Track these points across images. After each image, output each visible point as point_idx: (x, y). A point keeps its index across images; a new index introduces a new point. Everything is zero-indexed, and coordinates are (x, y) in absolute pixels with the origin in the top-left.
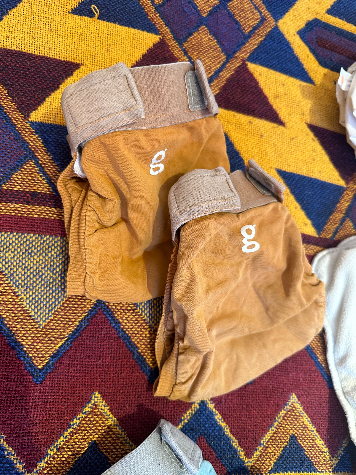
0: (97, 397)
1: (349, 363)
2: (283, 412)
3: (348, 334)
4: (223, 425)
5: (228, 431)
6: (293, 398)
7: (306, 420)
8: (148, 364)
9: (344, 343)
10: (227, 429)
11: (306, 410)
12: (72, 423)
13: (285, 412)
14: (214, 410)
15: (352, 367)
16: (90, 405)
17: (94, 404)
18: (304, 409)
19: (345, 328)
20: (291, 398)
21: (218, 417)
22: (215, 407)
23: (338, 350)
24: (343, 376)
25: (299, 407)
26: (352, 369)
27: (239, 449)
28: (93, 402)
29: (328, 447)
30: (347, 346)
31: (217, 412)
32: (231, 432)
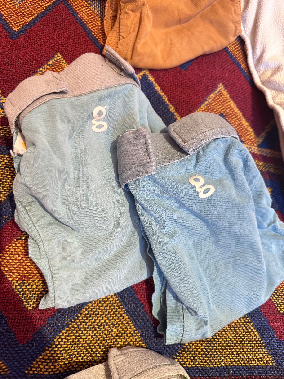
0: (59, 57)
1: (264, 58)
2: (212, 96)
3: (263, 35)
4: (162, 94)
5: (166, 99)
6: (220, 86)
7: (232, 104)
8: (100, 42)
9: (260, 44)
10: (165, 98)
11: (232, 97)
12: (39, 70)
13: (214, 96)
14: (154, 83)
15: (268, 60)
16: (53, 60)
17: (57, 61)
18: (230, 97)
19: (260, 32)
20: (219, 86)
21: (158, 88)
22: (155, 80)
23: (256, 51)
24: (261, 72)
25: (226, 95)
26: (267, 61)
27: (176, 114)
28: (56, 59)
29: (253, 127)
30: (263, 45)
31: (156, 85)
32: (168, 100)
